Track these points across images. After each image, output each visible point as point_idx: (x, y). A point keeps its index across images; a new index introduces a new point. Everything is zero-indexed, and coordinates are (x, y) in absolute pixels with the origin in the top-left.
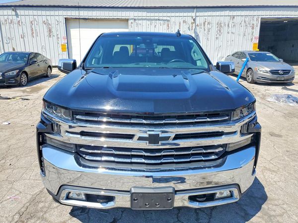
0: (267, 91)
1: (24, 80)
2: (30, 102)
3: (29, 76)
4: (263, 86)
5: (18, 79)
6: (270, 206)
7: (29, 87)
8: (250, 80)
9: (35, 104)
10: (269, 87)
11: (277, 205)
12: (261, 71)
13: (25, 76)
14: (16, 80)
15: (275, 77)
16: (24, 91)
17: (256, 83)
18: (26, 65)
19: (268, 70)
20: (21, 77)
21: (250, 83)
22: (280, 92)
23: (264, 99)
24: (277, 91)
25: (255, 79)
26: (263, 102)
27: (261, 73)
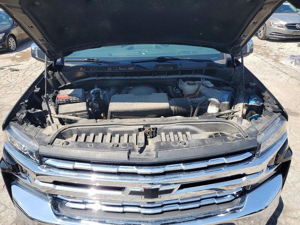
0: (281, 50)
1: (12, 44)
2: (20, 74)
3: (17, 39)
4: (276, 43)
5: (5, 43)
6: (288, 220)
7: (18, 53)
8: (262, 36)
9: (25, 77)
10: (283, 44)
11: (296, 218)
12: (275, 25)
13: (13, 40)
14: (3, 45)
15: (291, 31)
16: (13, 59)
17: (268, 39)
18: (12, 26)
19: (284, 23)
20: (8, 41)
21: (262, 39)
22: (295, 50)
23: (278, 61)
24: (292, 50)
25: (268, 35)
26: (276, 65)
27: (276, 27)
